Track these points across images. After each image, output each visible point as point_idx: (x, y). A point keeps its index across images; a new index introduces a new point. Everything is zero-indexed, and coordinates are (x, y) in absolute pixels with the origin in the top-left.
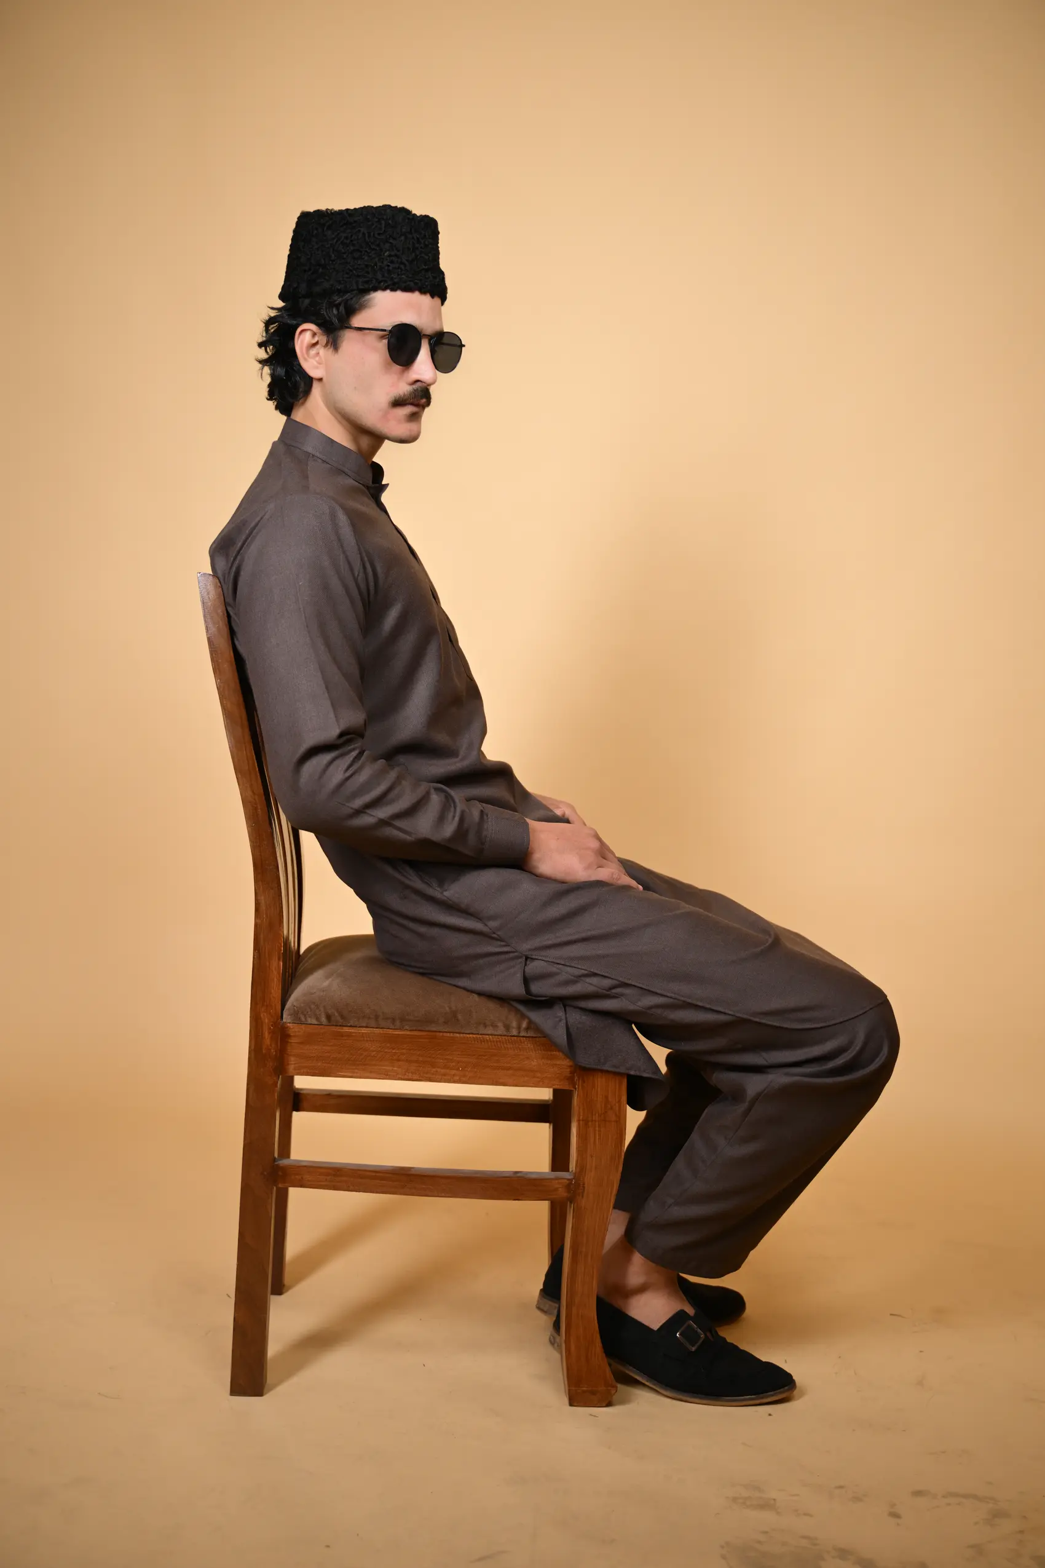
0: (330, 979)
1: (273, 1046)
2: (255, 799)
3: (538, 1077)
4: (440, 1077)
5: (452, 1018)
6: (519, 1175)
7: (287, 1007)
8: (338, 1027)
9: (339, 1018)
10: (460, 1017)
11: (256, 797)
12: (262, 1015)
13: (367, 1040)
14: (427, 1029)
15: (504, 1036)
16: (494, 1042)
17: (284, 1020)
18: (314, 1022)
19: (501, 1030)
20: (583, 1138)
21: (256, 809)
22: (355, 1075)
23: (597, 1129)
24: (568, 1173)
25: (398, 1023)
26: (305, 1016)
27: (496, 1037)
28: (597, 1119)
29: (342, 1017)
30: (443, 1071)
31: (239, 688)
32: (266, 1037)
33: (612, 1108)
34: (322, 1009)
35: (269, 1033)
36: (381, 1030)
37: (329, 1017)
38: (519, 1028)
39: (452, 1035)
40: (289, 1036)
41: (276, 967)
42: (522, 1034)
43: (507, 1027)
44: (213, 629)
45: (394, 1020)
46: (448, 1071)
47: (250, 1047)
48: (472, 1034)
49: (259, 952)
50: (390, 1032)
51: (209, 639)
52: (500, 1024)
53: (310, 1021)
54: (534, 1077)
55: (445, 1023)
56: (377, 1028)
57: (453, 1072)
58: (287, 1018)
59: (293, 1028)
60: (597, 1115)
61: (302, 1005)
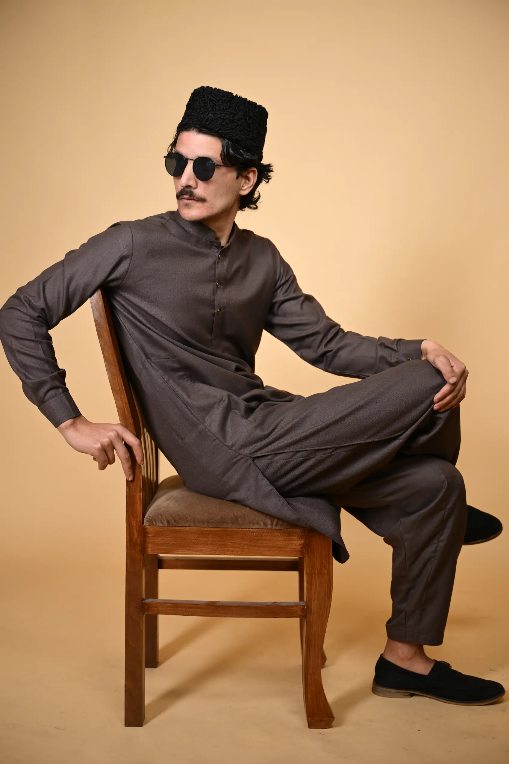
0: (169, 501)
1: (139, 539)
2: (123, 405)
3: (283, 551)
4: (230, 552)
5: (235, 520)
6: (276, 604)
7: (147, 516)
8: (174, 527)
9: (173, 522)
10: (239, 519)
11: (124, 404)
12: (132, 522)
13: (190, 534)
14: (222, 526)
15: (264, 529)
16: (258, 532)
17: (144, 524)
18: (161, 525)
19: (262, 526)
20: (310, 583)
21: (124, 411)
22: (184, 553)
23: (317, 578)
24: (303, 602)
25: (206, 524)
26: (155, 522)
27: (260, 530)
28: (317, 572)
29: (175, 521)
30: (231, 549)
31: (112, 346)
32: (135, 534)
33: (324, 567)
34: (164, 518)
35: (137, 531)
36: (197, 528)
37: (168, 522)
38: (272, 524)
39: (235, 529)
40: (147, 533)
41: (139, 496)
42: (274, 528)
43: (265, 524)
44: (97, 314)
45: (204, 522)
46: (234, 549)
47: (127, 539)
48: (247, 528)
49: (129, 488)
50: (202, 529)
51: (95, 319)
52: (261, 523)
53: (158, 524)
54: (281, 551)
55: (232, 523)
56: (194, 527)
57: (237, 549)
58: (146, 523)
59: (150, 529)
60: (317, 570)
61: (154, 516)
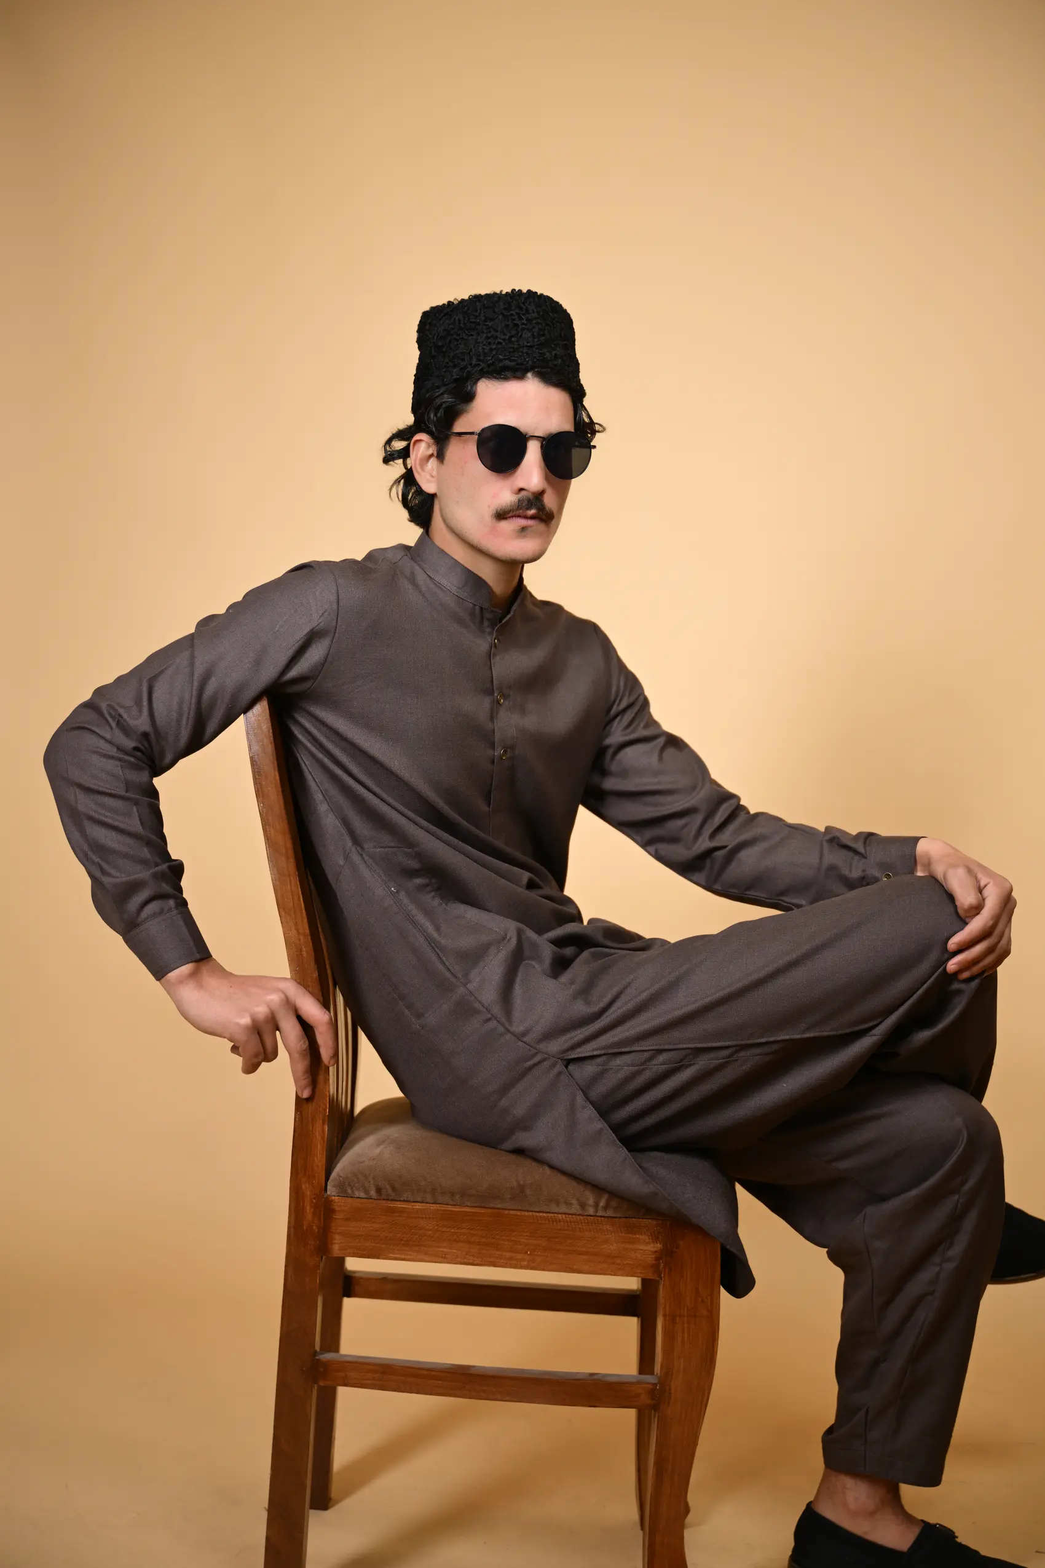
0: (382, 1147)
1: (315, 1222)
2: (300, 940)
3: (618, 1264)
4: (505, 1262)
5: (519, 1194)
6: (595, 1377)
7: (334, 1175)
8: (389, 1202)
9: (390, 1191)
10: (528, 1192)
11: (302, 938)
12: (303, 1187)
13: (423, 1218)
14: (492, 1205)
15: (579, 1215)
16: (567, 1222)
17: (328, 1193)
18: (362, 1195)
19: (575, 1208)
20: (669, 1336)
21: (301, 950)
22: (409, 1257)
23: (686, 1325)
24: (653, 1376)
25: (457, 1197)
26: (352, 1188)
27: (570, 1216)
28: (686, 1313)
29: (394, 1189)
30: (508, 1255)
31: (285, 816)
32: (308, 1211)
33: (703, 1301)
34: (372, 1182)
35: (311, 1207)
36: (438, 1205)
37: (379, 1190)
38: (596, 1205)
39: (519, 1213)
40: (333, 1211)
41: (321, 1132)
42: (600, 1213)
43: (583, 1206)
44: (256, 748)
45: (453, 1194)
46: (514, 1255)
47: (289, 1222)
48: (543, 1212)
49: (301, 1114)
50: (450, 1208)
51: (252, 758)
52: (574, 1202)
53: (357, 1194)
54: (614, 1263)
55: (513, 1199)
56: (432, 1204)
57: (519, 1256)
58: (331, 1190)
59: (339, 1202)
60: (686, 1309)
61: (349, 1175)
